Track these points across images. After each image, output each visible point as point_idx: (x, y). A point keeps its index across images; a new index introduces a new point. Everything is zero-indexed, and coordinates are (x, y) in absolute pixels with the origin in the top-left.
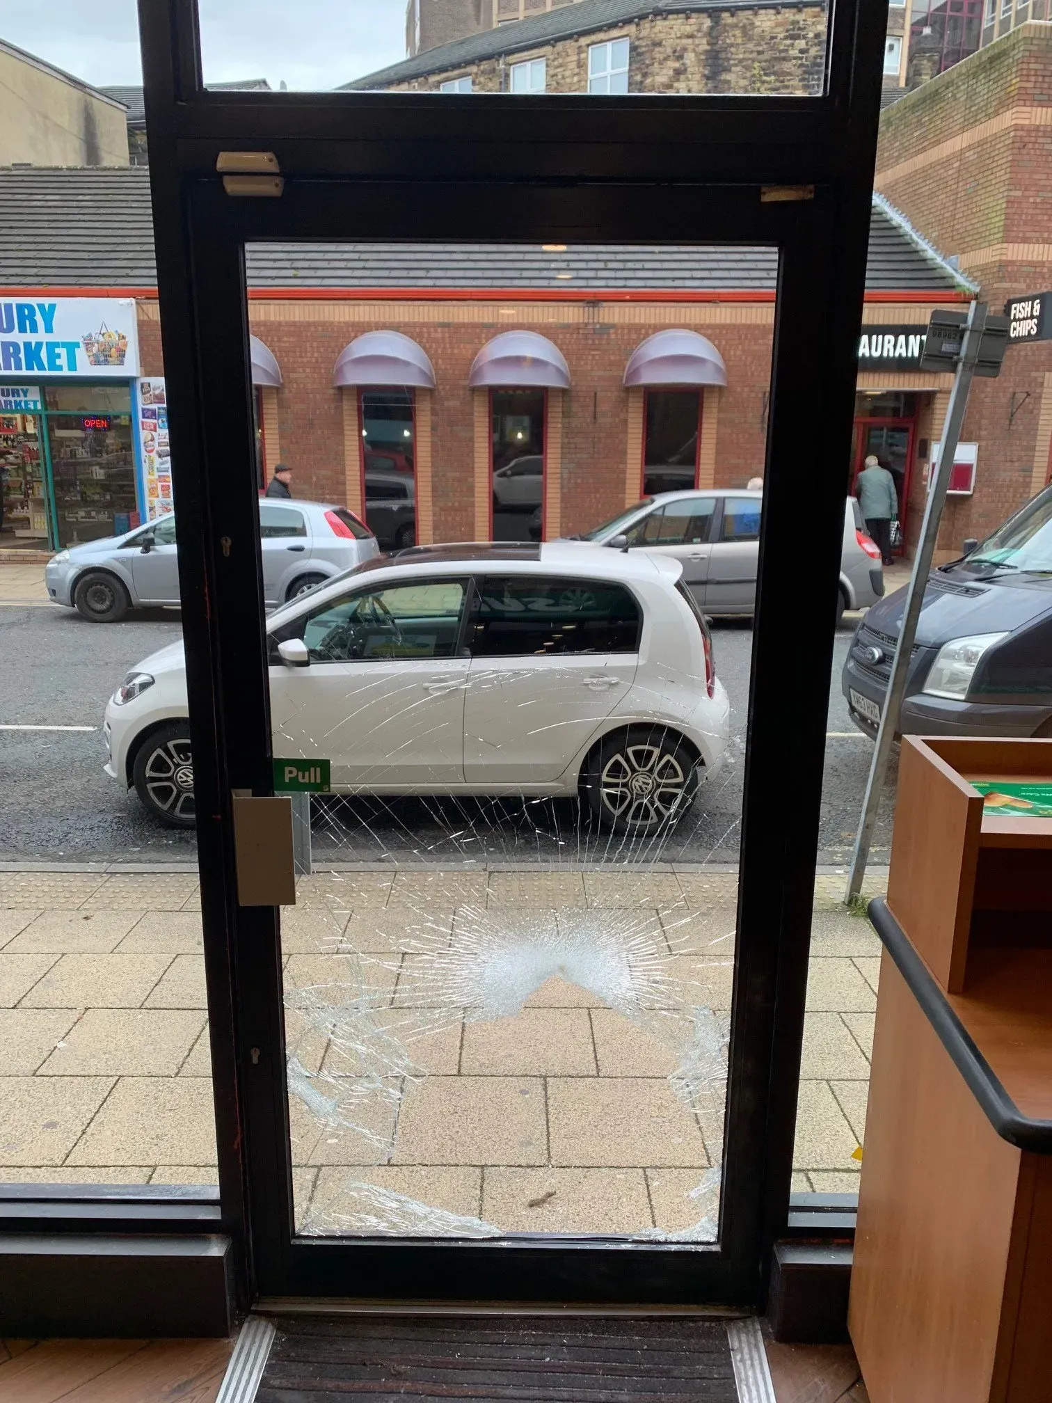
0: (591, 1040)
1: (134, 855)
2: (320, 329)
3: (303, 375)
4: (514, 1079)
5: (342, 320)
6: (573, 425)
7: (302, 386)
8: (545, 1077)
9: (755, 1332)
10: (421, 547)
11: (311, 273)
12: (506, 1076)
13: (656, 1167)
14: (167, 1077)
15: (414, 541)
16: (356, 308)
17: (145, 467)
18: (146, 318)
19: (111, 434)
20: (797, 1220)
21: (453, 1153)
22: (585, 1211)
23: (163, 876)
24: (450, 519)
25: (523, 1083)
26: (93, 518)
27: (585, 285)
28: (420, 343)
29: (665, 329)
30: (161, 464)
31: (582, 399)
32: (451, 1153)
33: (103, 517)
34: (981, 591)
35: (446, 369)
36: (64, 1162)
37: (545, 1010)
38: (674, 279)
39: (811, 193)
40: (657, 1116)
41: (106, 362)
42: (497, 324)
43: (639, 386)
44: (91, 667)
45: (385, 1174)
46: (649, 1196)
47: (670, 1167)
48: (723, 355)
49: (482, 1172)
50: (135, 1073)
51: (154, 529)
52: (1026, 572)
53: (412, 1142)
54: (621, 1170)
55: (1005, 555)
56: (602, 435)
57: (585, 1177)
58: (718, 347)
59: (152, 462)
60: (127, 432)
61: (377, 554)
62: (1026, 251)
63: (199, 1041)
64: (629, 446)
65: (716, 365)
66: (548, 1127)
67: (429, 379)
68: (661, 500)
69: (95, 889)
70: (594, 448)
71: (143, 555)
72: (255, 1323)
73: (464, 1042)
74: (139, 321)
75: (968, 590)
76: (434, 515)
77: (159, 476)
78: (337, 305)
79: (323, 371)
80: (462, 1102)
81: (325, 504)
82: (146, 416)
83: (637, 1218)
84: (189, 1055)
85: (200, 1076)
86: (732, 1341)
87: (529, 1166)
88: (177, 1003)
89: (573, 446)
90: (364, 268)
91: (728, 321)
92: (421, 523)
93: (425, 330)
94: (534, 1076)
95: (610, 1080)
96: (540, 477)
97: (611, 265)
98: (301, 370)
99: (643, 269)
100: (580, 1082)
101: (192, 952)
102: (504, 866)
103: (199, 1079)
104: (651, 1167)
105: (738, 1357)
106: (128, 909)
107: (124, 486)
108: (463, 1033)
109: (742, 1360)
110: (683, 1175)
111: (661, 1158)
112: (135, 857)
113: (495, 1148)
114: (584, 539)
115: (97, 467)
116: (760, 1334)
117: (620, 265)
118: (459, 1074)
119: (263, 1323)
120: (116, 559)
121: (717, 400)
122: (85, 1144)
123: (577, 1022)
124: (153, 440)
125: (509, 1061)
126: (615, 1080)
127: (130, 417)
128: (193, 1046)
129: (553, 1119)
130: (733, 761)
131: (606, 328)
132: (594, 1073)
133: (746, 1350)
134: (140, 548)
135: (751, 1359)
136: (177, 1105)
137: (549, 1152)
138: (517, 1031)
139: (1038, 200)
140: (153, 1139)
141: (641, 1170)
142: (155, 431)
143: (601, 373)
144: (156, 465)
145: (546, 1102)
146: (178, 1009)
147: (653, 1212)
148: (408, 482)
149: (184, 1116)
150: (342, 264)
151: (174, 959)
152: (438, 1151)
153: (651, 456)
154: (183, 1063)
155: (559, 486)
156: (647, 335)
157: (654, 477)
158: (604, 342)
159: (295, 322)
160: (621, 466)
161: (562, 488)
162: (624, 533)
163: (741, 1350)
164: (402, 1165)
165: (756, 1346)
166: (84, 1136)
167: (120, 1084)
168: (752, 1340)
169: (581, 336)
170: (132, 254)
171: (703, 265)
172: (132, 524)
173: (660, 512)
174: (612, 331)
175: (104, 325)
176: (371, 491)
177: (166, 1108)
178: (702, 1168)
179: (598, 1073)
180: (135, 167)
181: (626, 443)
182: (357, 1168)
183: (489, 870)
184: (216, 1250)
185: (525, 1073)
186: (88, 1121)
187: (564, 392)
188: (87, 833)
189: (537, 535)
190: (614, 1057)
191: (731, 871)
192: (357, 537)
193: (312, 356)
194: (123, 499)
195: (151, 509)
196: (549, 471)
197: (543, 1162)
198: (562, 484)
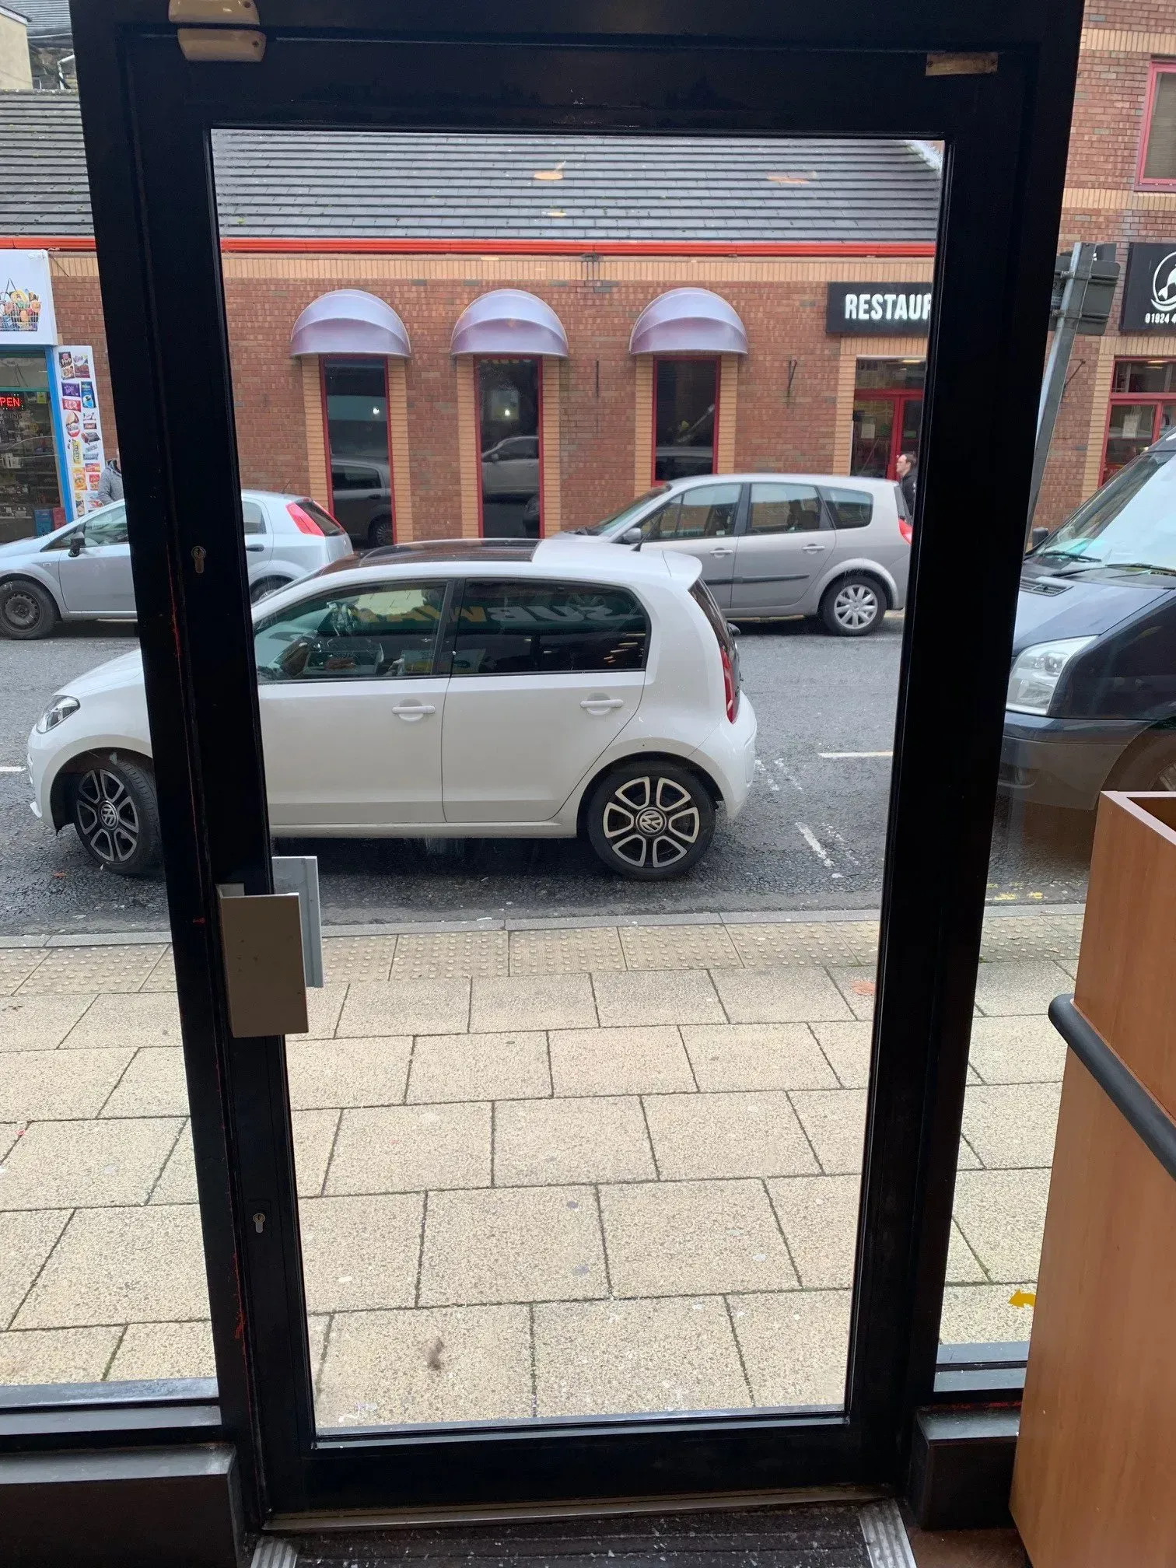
0: (646, 1135)
1: (79, 924)
2: (273, 288)
3: (254, 343)
4: (559, 1189)
5: (298, 276)
6: (573, 400)
7: (253, 356)
8: (596, 1185)
9: (894, 1518)
10: (399, 545)
11: (259, 220)
12: (549, 1185)
13: (738, 1293)
14: (135, 1206)
15: (390, 539)
16: (315, 262)
17: (69, 453)
18: (62, 274)
19: (26, 414)
20: (944, 1383)
21: (494, 1289)
22: (659, 1354)
23: (116, 950)
24: (432, 510)
25: (569, 1194)
26: (9, 515)
27: (583, 236)
28: (391, 305)
29: (676, 287)
30: (88, 450)
31: (582, 370)
32: (491, 1288)
33: (21, 513)
34: (1062, 589)
35: (423, 334)
36: (10, 1325)
37: (588, 1100)
38: (684, 229)
39: (993, 63)
40: (733, 1228)
41: (16, 328)
42: (481, 281)
43: (648, 354)
44: (14, 694)
45: (413, 1319)
46: (733, 1330)
47: (754, 1292)
48: (743, 319)
49: (531, 1311)
50: (93, 1203)
51: (83, 528)
52: (1110, 566)
53: (443, 1276)
54: (697, 1298)
55: (1083, 546)
56: (607, 411)
57: (655, 1310)
58: (736, 309)
59: (77, 448)
60: (44, 412)
61: (349, 552)
62: (1080, 197)
63: (172, 1157)
64: (637, 424)
65: (735, 330)
66: (605, 1250)
67: (404, 347)
68: (679, 486)
69: (33, 969)
70: (597, 426)
71: (71, 558)
72: (270, 1547)
73: (496, 1145)
74: (53, 278)
75: (1046, 588)
76: (414, 506)
77: (87, 465)
78: (291, 259)
79: (278, 338)
80: (499, 1222)
81: (286, 495)
82: (68, 392)
83: (722, 1360)
84: (160, 1176)
85: (176, 1203)
86: (867, 1531)
87: (586, 1300)
88: (141, 1110)
89: (573, 424)
90: (322, 215)
91: (747, 279)
92: (398, 516)
93: (397, 289)
94: (583, 1184)
95: (674, 1184)
96: (535, 461)
97: (611, 212)
98: (252, 337)
99: (649, 217)
100: (638, 1190)
101: (157, 1044)
102: (525, 923)
103: (174, 1207)
104: (732, 1293)
105: (877, 1553)
106: (75, 992)
107: (46, 476)
108: (493, 1133)
109: (882, 1557)
110: (771, 1302)
111: (742, 1281)
112: (80, 926)
113: (544, 1279)
114: (592, 533)
115: (10, 455)
116: (900, 1521)
117: (622, 213)
118: (493, 1186)
119: (280, 1546)
120: (40, 564)
121: (735, 370)
122: (36, 1299)
123: (627, 1112)
124: (76, 421)
125: (552, 1166)
126: (679, 1184)
127: (48, 394)
128: (165, 1164)
129: (610, 1238)
130: (777, 789)
131: (609, 285)
132: (654, 1176)
133: (885, 1544)
134: (68, 551)
135: (893, 1555)
136: (149, 1242)
137: (609, 1282)
138: (558, 1128)
139: (1094, 138)
140: (121, 1288)
141: (720, 1297)
142: (80, 410)
143: (602, 339)
144: (82, 451)
145: (600, 1216)
146: (144, 1117)
147: (740, 1351)
148: (382, 469)
149: (159, 1256)
150: (296, 210)
151: (136, 1054)
152: (476, 1285)
153: (663, 435)
154: (155, 1187)
155: (558, 471)
156: (655, 295)
157: (665, 461)
158: (606, 302)
159: (242, 280)
160: (629, 448)
161: (562, 473)
162: (638, 525)
163: (879, 1543)
164: (433, 1307)
165: (898, 1537)
166: (34, 1289)
167: (76, 1219)
168: (891, 1528)
169: (579, 296)
170: (41, 196)
171: (717, 213)
172: (56, 522)
173: (678, 501)
174: (615, 290)
175: (10, 282)
176: (338, 480)
177: (136, 1247)
178: (792, 1291)
179: (658, 1176)
180: (39, 91)
181: (634, 420)
182: (378, 1312)
183: (508, 928)
184: (217, 1465)
185: (571, 1181)
186: (38, 1269)
187: (561, 360)
188: (19, 900)
189: (534, 530)
190: (675, 1156)
191: (789, 920)
192: (327, 534)
193: (265, 321)
194: (45, 491)
195: (79, 504)
196: (546, 453)
197: (603, 1293)
198: (561, 468)
